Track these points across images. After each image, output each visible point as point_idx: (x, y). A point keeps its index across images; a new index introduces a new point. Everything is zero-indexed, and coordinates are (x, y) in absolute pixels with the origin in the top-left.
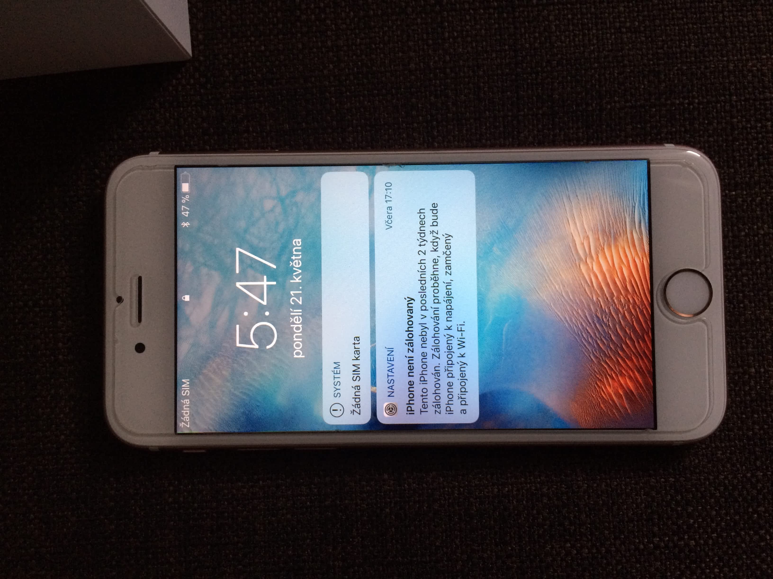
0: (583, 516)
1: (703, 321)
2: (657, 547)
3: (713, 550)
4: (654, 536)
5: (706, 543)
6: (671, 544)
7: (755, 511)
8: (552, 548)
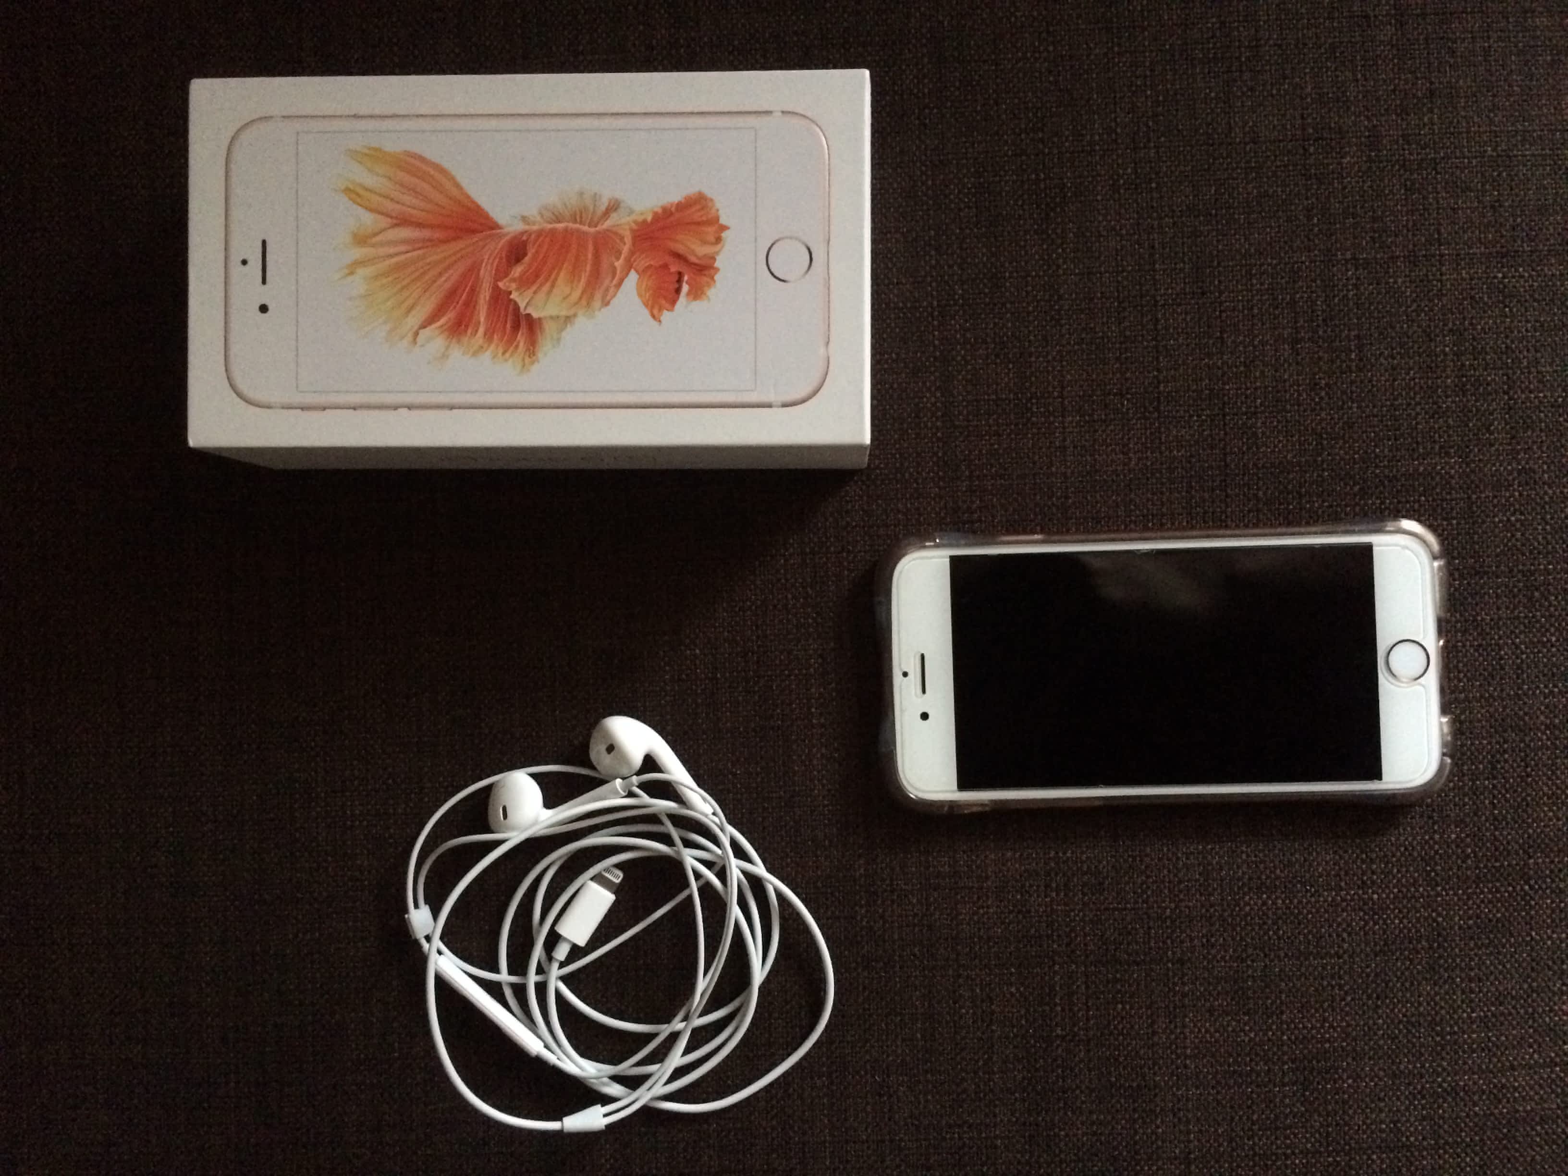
0: (1278, 871)
1: (1423, 686)
2: (1343, 900)
3: (1394, 904)
4: (1341, 889)
5: (1388, 897)
6: (1356, 897)
7: (1433, 870)
8: (1251, 898)
